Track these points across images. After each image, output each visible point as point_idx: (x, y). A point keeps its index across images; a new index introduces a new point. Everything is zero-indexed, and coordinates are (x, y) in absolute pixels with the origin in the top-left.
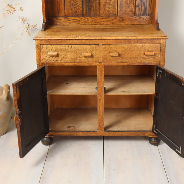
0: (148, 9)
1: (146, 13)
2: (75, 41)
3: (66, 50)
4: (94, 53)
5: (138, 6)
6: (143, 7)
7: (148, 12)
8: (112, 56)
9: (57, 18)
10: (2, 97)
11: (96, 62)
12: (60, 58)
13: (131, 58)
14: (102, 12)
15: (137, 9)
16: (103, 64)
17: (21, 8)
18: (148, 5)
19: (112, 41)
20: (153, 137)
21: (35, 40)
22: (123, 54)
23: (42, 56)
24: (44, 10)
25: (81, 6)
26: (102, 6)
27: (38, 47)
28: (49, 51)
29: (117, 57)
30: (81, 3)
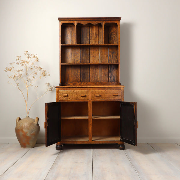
0: (115, 78)
1: (114, 81)
2: (77, 88)
3: (72, 93)
4: (87, 95)
5: (110, 77)
6: (113, 78)
7: (115, 80)
8: (96, 96)
9: (67, 83)
10: (34, 123)
11: (88, 100)
12: (69, 97)
13: (106, 98)
14: (91, 80)
15: (110, 79)
16: (92, 101)
17: (49, 74)
18: (115, 77)
19: (96, 88)
20: (121, 144)
21: (56, 88)
22: (102, 95)
23: (59, 97)
24: (61, 77)
25: (80, 77)
26: (91, 77)
27: (58, 92)
28: (63, 93)
29: (98, 97)
30: (80, 75)
